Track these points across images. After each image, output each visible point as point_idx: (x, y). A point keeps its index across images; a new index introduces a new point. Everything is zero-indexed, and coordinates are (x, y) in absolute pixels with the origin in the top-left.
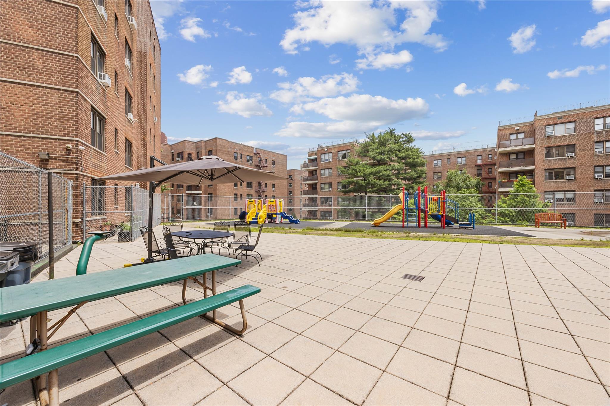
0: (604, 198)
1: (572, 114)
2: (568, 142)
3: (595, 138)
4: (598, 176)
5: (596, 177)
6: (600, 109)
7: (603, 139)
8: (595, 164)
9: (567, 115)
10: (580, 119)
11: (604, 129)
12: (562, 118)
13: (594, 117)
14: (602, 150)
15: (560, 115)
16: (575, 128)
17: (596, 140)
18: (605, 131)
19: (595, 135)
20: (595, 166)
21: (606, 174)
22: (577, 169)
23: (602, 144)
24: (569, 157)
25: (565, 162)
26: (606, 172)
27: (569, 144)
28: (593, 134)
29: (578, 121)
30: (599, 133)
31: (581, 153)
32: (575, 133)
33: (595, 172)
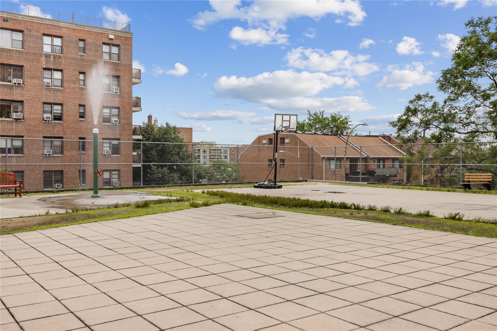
0: (53, 149)
1: (19, 20)
2: (14, 61)
3: (44, 63)
4: (47, 117)
5: (45, 119)
6: (48, 23)
7: (51, 67)
8: (44, 100)
9: (13, 19)
10: (29, 30)
11: (52, 52)
12: (7, 21)
13: (42, 32)
14: (49, 81)
15: (5, 16)
16: (23, 42)
17: (44, 67)
18: (53, 55)
19: (43, 59)
20: (44, 103)
21: (54, 116)
22: (25, 104)
23: (49, 72)
24: (17, 85)
25: (12, 91)
26: (54, 113)
27: (16, 64)
28: (41, 55)
29: (26, 32)
30: (47, 56)
31: (29, 81)
32: (22, 48)
33: (44, 112)
